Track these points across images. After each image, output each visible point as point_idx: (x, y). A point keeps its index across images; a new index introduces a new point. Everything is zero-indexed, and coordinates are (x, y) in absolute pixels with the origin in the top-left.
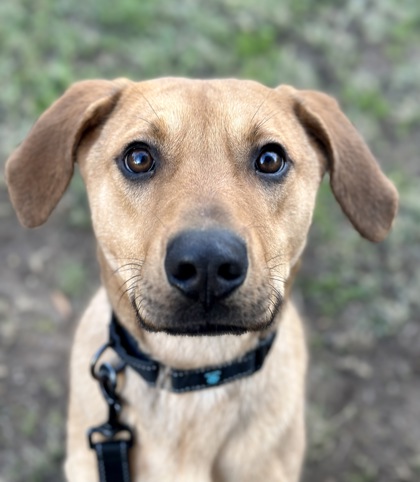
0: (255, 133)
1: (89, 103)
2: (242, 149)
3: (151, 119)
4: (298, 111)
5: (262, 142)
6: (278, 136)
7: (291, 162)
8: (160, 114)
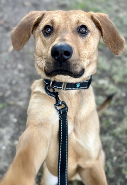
0: (78, 22)
1: (36, 17)
2: (75, 26)
3: (51, 19)
4: (92, 18)
5: (80, 25)
6: (85, 23)
7: (89, 31)
8: (54, 17)
